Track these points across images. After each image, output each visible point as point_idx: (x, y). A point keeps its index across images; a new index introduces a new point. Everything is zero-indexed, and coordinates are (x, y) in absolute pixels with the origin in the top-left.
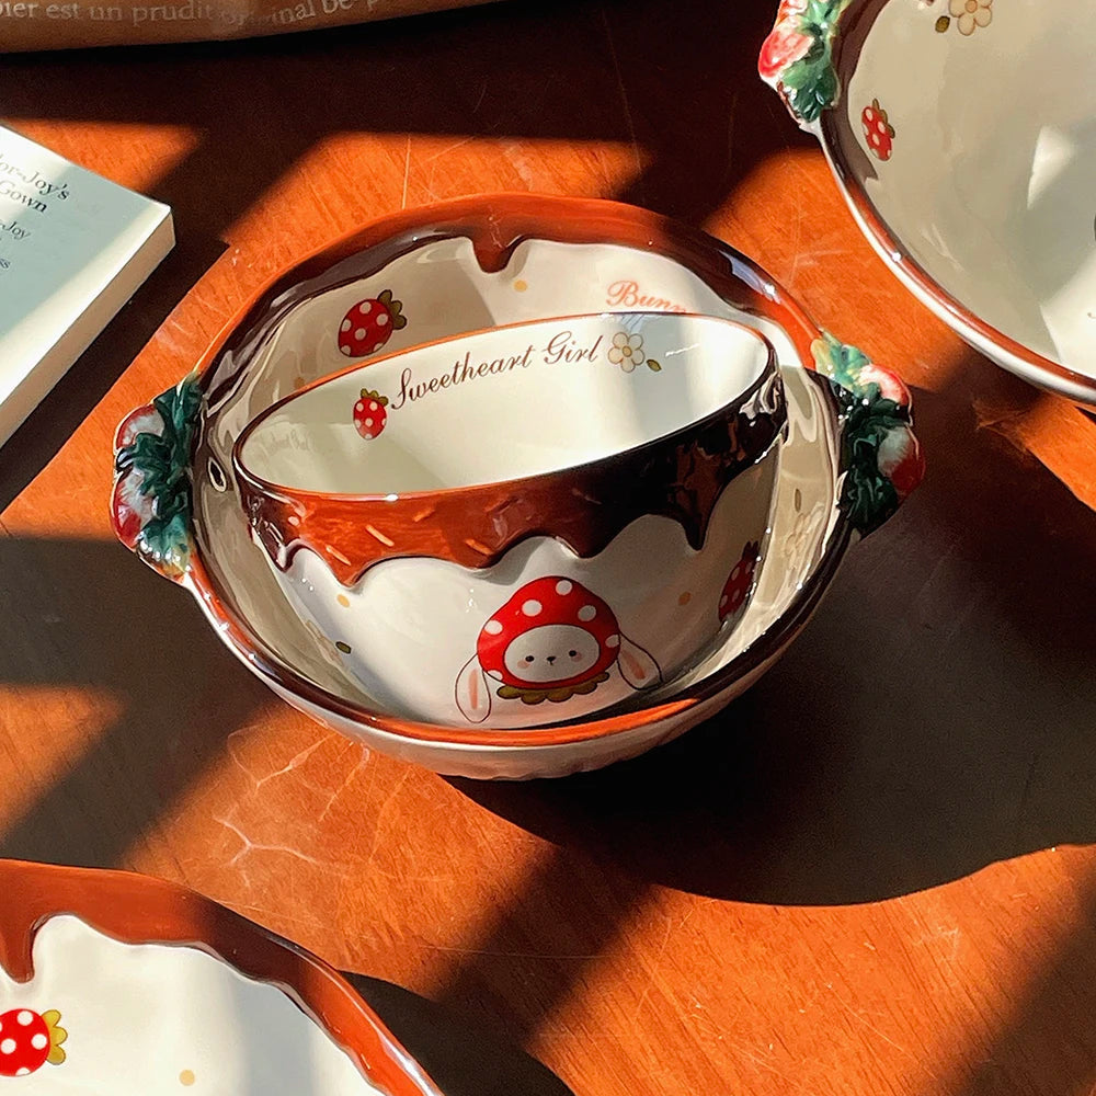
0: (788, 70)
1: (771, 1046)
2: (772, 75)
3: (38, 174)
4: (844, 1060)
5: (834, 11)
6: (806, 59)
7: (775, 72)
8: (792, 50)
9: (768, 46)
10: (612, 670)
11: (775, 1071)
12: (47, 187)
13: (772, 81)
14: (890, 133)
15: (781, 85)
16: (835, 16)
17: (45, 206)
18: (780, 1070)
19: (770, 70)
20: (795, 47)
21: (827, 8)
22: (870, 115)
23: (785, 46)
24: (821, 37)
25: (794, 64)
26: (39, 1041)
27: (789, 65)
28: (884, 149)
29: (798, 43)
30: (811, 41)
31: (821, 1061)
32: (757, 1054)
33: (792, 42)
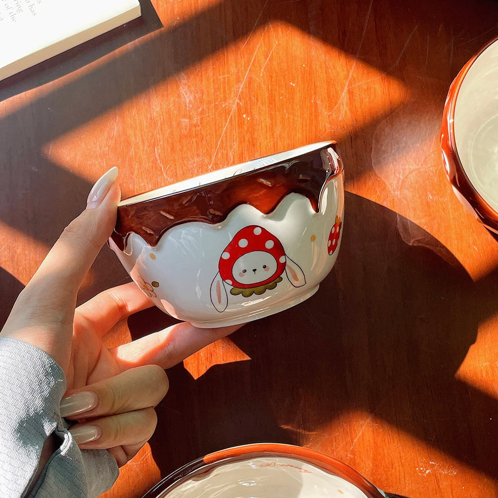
10: (283, 275)
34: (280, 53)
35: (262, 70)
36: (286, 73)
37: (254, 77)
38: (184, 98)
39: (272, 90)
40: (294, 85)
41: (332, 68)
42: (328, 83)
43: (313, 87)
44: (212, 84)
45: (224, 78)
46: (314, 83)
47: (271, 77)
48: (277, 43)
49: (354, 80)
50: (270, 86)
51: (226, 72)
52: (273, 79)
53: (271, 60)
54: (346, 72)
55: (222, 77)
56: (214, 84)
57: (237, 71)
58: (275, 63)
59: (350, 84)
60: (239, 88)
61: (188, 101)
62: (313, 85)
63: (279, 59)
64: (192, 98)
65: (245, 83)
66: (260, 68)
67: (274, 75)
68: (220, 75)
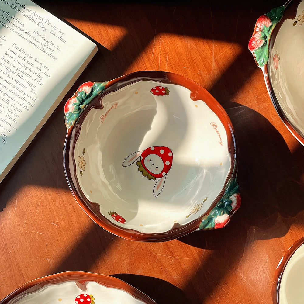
0: (257, 50)
2: (252, 50)
5: (270, 30)
6: (262, 47)
13: (252, 52)
14: (279, 59)
15: (254, 53)
16: (270, 32)
20: (259, 43)
21: (268, 30)
22: (275, 57)
24: (266, 40)
26: (89, 300)
27: (257, 48)
30: (264, 41)
33: (258, 42)
34: (173, 53)
35: (166, 66)
40: (186, 68)
41: (202, 52)
42: (203, 61)
43: (196, 65)
46: (196, 63)
48: (169, 48)
49: (216, 54)
52: (173, 69)
53: (169, 59)
54: (210, 52)
58: (171, 60)
59: (215, 57)
63: (173, 57)
67: (173, 66)
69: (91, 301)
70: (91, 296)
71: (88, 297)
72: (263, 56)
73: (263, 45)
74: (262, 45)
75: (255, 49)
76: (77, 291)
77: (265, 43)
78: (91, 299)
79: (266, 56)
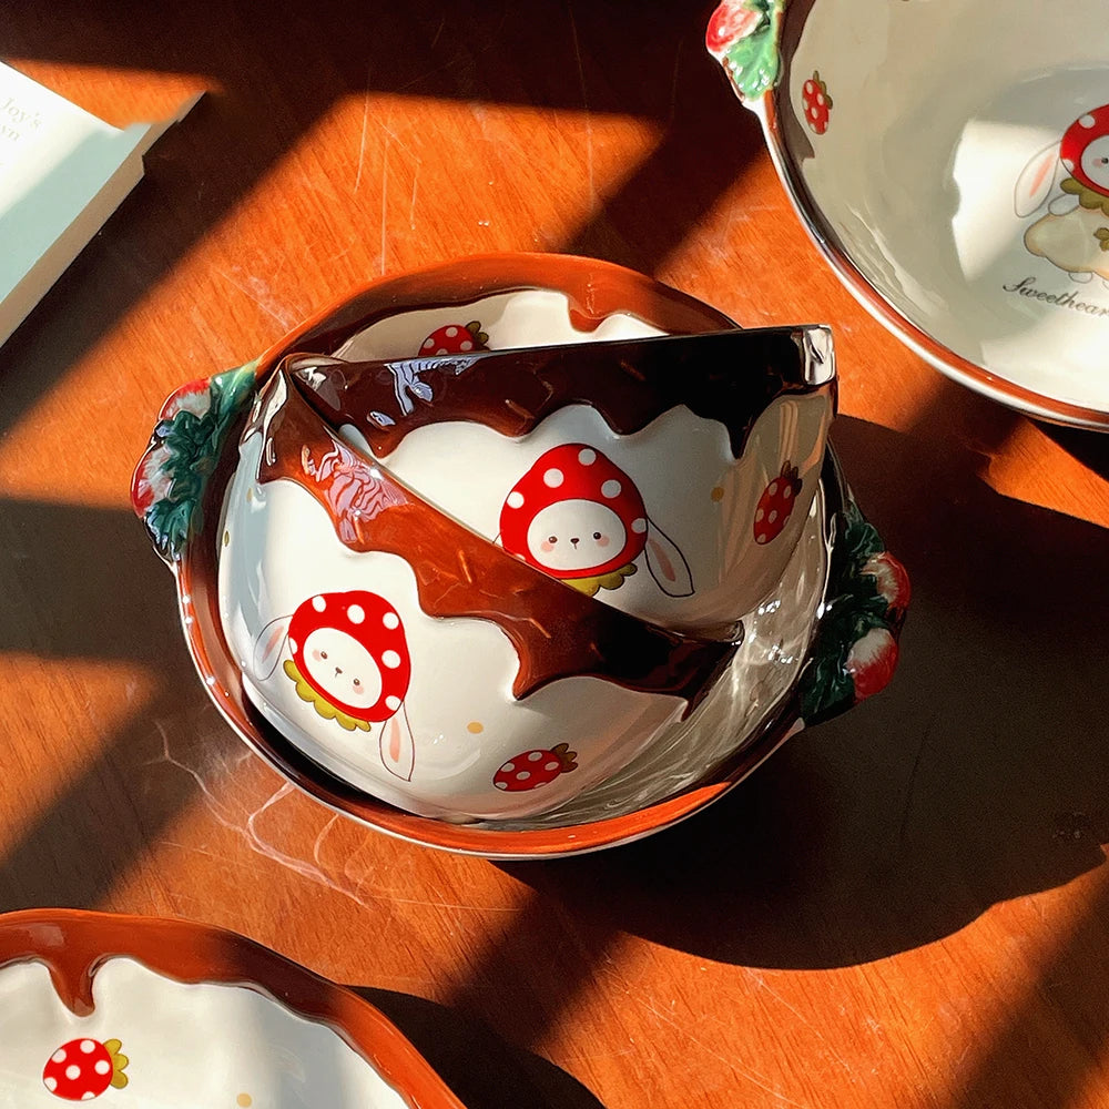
0: (734, 47)
1: (674, 1002)
2: (719, 50)
3: (11, 101)
4: (740, 1019)
6: (753, 35)
7: (722, 47)
8: (739, 27)
9: (716, 20)
11: (676, 1027)
12: (20, 114)
13: (719, 56)
14: (829, 103)
15: (726, 61)
17: (18, 136)
18: (681, 1025)
19: (717, 45)
20: (742, 23)
22: (810, 89)
23: (732, 22)
24: (768, 13)
25: (741, 41)
27: (735, 41)
28: (821, 124)
29: (745, 19)
30: (759, 17)
31: (719, 1018)
32: (660, 1010)
33: (739, 18)
34: (435, 177)
35: (412, 218)
36: (462, 208)
37: (399, 235)
38: (277, 321)
39: (445, 248)
40: (487, 224)
41: (549, 168)
43: (526, 214)
44: (321, 277)
45: (341, 258)
46: (526, 206)
47: (435, 225)
48: (420, 161)
50: (439, 242)
51: (340, 246)
52: (440, 227)
53: (421, 195)
54: (579, 167)
55: (336, 258)
56: (324, 275)
57: (361, 238)
58: (431, 198)
60: (379, 266)
61: (284, 323)
62: (524, 210)
63: (437, 188)
64: (290, 315)
65: (387, 252)
66: (406, 216)
67: (439, 219)
68: (329, 256)
69: (111, 1071)
70: (111, 1049)
71: (101, 1052)
72: (759, 62)
73: (758, 29)
74: (751, 28)
75: (730, 44)
76: (52, 1024)
77: (762, 24)
78: (113, 1061)
79: (767, 64)
